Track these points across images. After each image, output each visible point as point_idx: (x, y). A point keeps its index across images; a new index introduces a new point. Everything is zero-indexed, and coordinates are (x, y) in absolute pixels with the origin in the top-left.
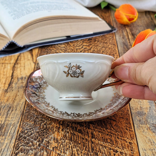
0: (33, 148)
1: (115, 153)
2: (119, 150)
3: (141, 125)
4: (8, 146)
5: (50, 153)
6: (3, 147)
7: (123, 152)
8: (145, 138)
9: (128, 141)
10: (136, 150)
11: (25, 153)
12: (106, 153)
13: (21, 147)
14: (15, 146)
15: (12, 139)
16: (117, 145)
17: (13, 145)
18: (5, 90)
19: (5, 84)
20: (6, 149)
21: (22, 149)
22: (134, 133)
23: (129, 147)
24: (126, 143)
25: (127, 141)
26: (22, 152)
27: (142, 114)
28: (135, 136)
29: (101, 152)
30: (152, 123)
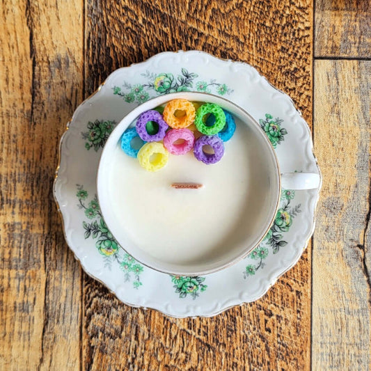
0: (117, 303)
1: (267, 318)
2: (276, 311)
3: (326, 244)
4: (70, 296)
5: (150, 317)
6: (62, 300)
7: (283, 316)
8: (329, 280)
9: (295, 289)
10: (307, 312)
11: (104, 315)
12: (251, 317)
13: (95, 300)
14: (84, 296)
15: (74, 279)
16: (273, 297)
17: (79, 294)
18: (28, 112)
19: (21, 86)
20: (68, 306)
21: (97, 305)
22: (310, 265)
23: (295, 304)
24: (290, 294)
25: (293, 287)
26: (98, 313)
27: (334, 208)
28: (309, 274)
29: (241, 316)
30: (351, 237)
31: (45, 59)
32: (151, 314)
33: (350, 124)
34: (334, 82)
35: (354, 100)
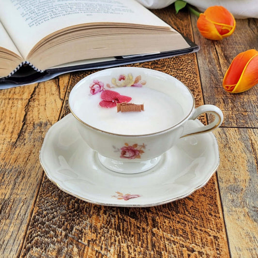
0: (56, 241)
1: (189, 253)
2: (197, 249)
3: (234, 209)
4: (14, 235)
5: (84, 250)
6: (7, 237)
7: (204, 252)
8: (241, 230)
9: (212, 235)
10: (225, 250)
11: (42, 249)
12: (176, 252)
13: (36, 238)
14: (27, 236)
15: (21, 225)
16: (193, 239)
17: (23, 234)
18: (13, 142)
20: (11, 241)
21: (37, 241)
22: (223, 221)
23: (214, 244)
24: (209, 238)
25: (210, 234)
26: (37, 247)
27: (236, 190)
28: (223, 226)
29: (166, 251)
30: (253, 205)
31: (32, 123)
32: (84, 248)
33: (239, 152)
34: (224, 136)
35: (238, 143)
